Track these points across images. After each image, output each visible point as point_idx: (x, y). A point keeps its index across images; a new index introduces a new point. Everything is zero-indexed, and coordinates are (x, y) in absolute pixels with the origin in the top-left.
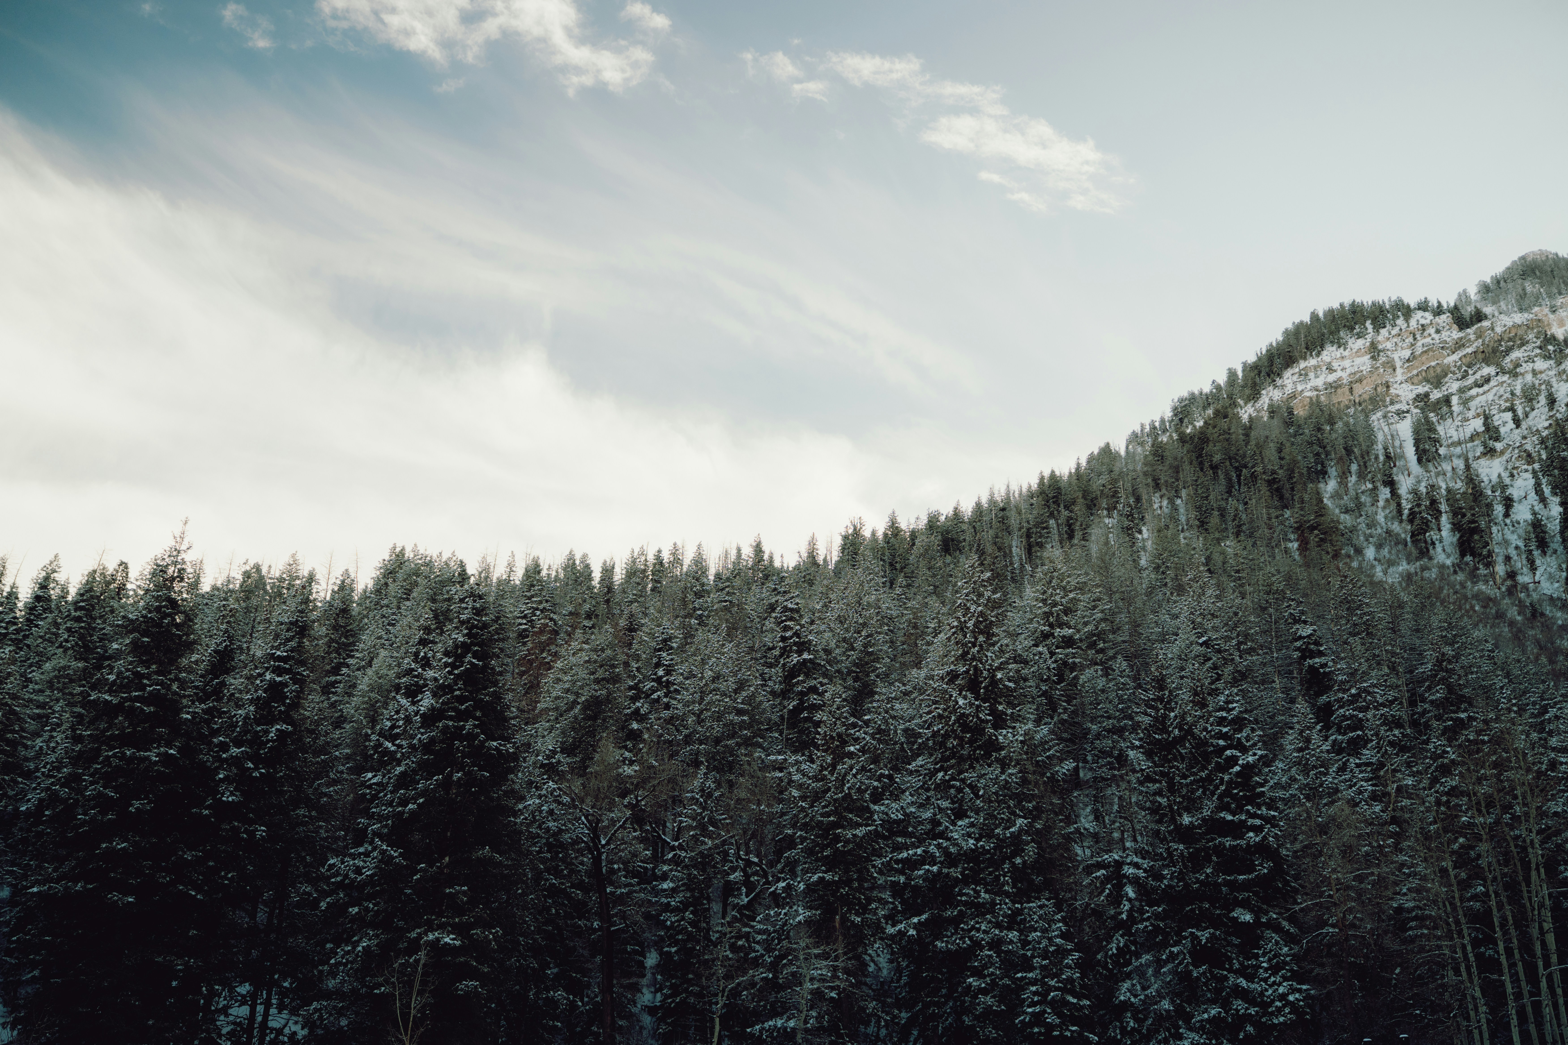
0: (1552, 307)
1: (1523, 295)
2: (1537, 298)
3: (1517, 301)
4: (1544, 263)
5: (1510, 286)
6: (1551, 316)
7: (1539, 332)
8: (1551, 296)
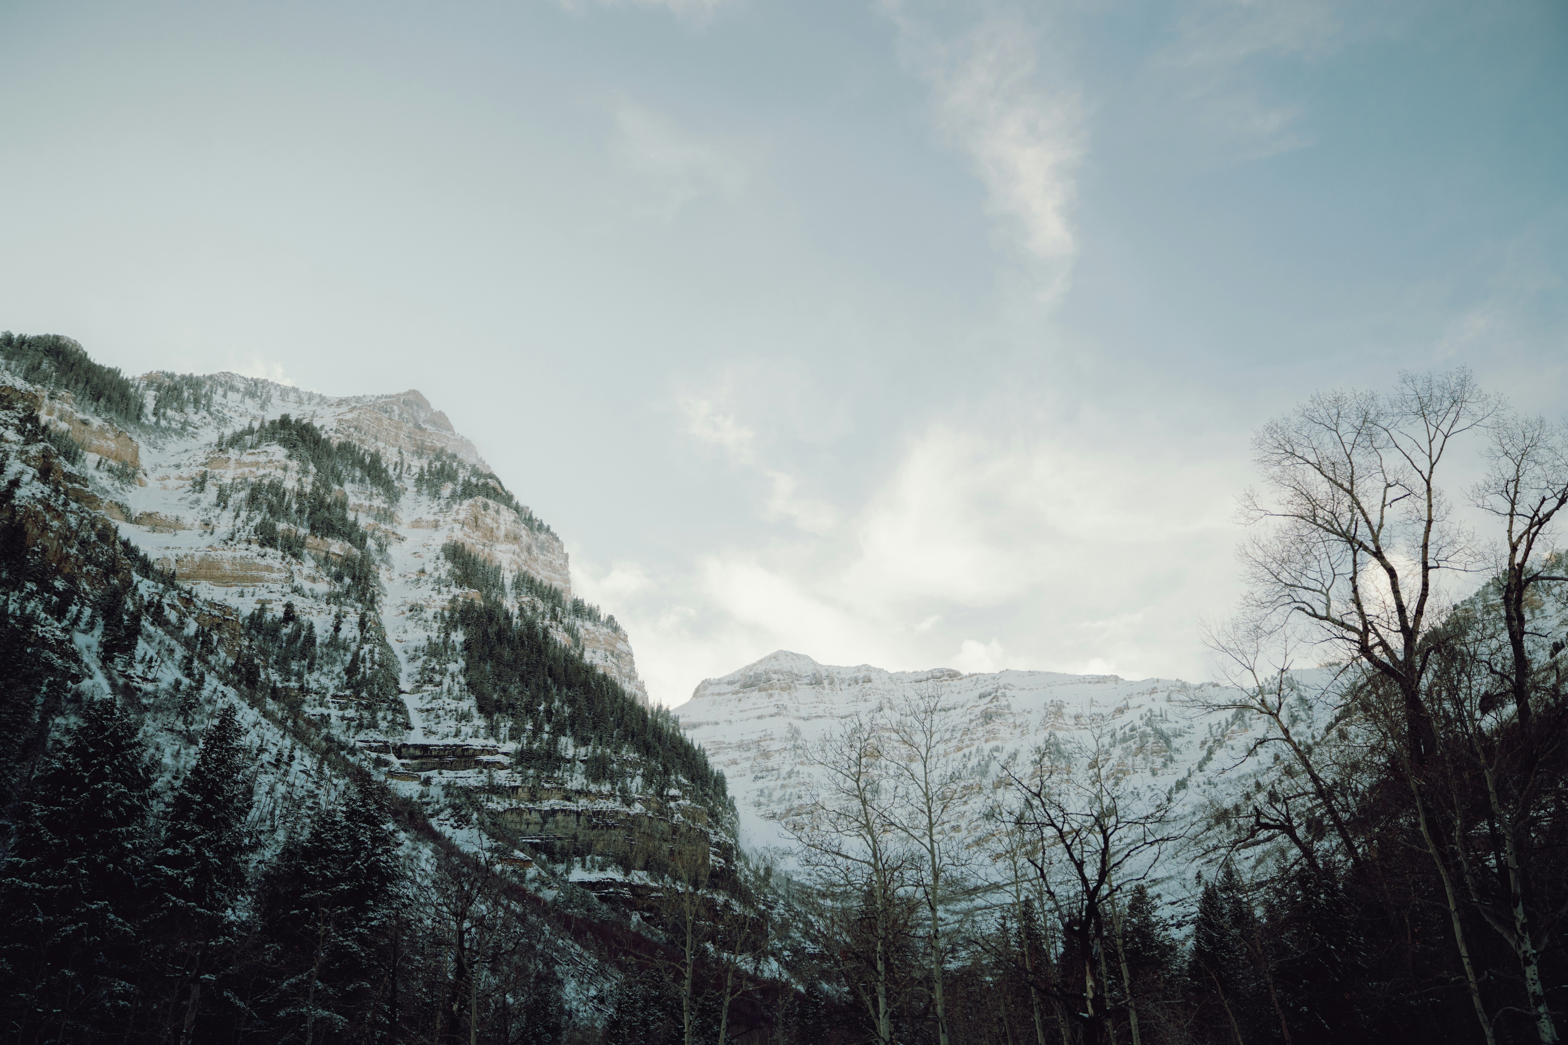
0: (52, 393)
1: (35, 368)
2: (46, 378)
3: (28, 370)
4: (72, 353)
5: (31, 353)
6: (47, 401)
7: (29, 407)
8: (58, 384)
